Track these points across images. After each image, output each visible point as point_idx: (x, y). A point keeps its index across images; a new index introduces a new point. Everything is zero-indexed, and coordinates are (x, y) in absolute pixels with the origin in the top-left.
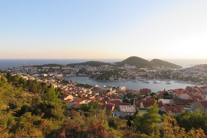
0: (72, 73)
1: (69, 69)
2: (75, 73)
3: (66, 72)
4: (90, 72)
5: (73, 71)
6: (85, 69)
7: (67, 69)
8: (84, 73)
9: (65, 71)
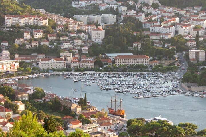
0: (70, 50)
1: (45, 22)
2: (85, 50)
3: (35, 44)
4: (171, 41)
5: (72, 39)
6: (139, 25)
7: (35, 28)
8: (137, 53)
9: (27, 36)
